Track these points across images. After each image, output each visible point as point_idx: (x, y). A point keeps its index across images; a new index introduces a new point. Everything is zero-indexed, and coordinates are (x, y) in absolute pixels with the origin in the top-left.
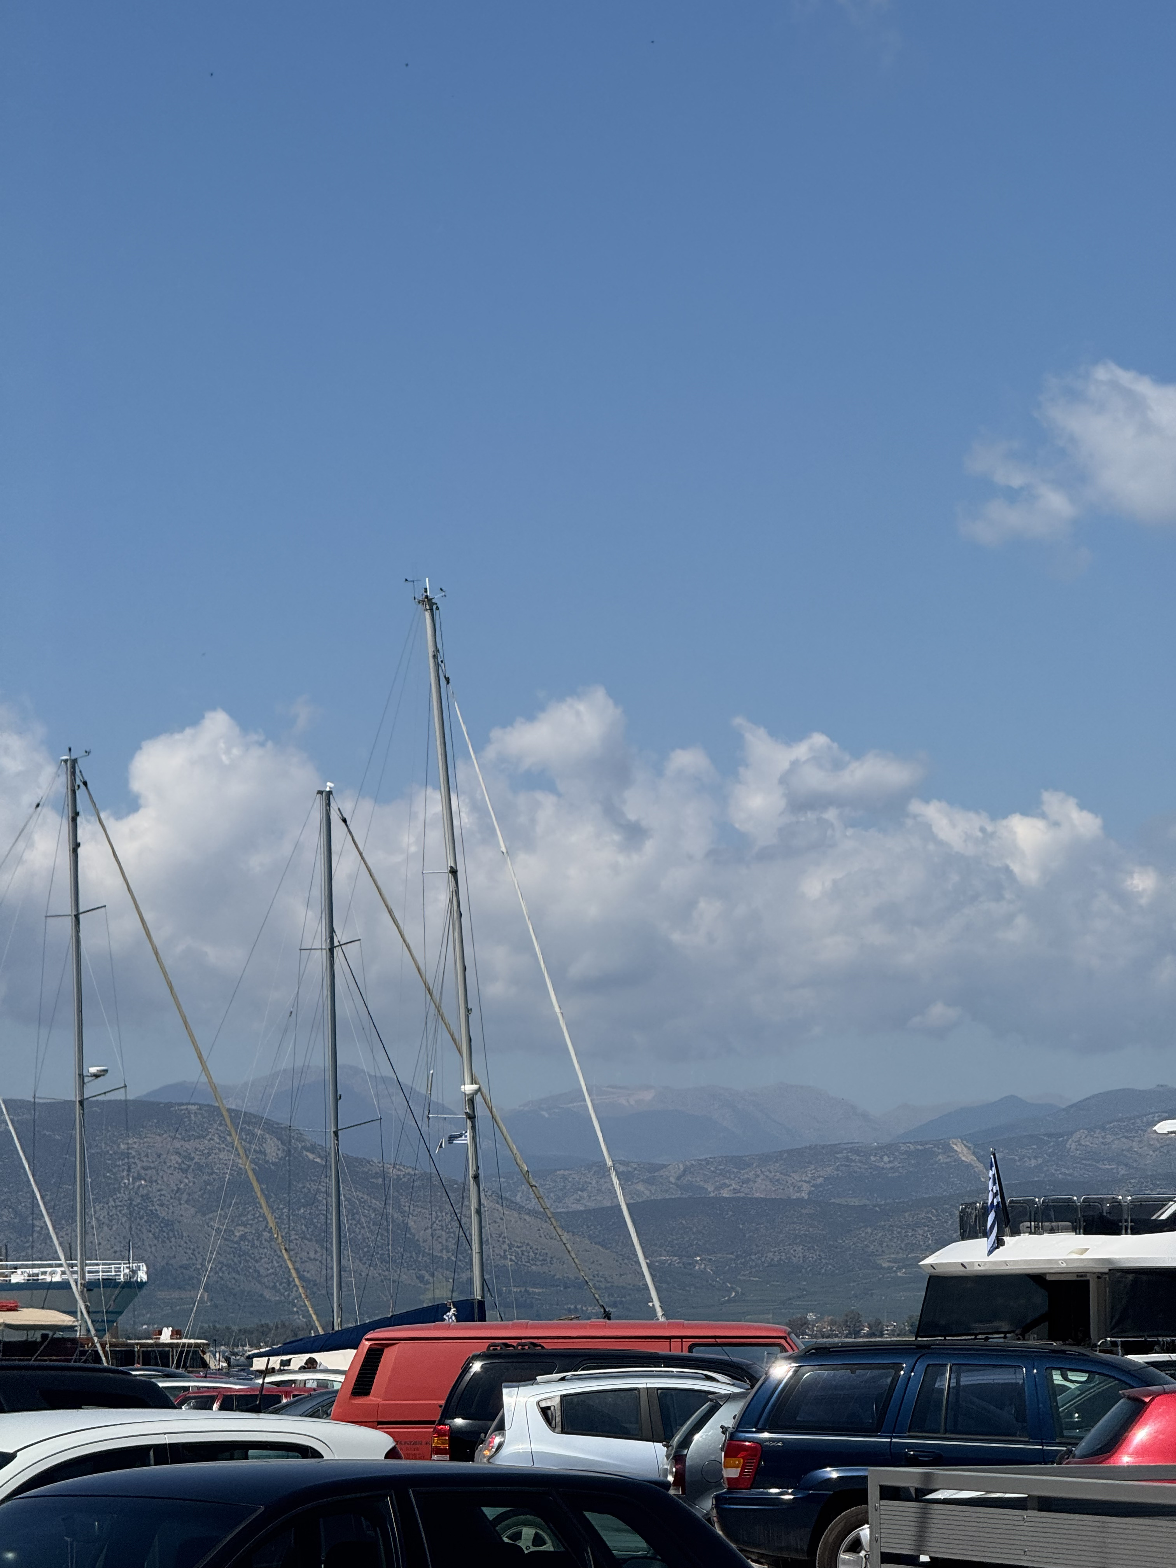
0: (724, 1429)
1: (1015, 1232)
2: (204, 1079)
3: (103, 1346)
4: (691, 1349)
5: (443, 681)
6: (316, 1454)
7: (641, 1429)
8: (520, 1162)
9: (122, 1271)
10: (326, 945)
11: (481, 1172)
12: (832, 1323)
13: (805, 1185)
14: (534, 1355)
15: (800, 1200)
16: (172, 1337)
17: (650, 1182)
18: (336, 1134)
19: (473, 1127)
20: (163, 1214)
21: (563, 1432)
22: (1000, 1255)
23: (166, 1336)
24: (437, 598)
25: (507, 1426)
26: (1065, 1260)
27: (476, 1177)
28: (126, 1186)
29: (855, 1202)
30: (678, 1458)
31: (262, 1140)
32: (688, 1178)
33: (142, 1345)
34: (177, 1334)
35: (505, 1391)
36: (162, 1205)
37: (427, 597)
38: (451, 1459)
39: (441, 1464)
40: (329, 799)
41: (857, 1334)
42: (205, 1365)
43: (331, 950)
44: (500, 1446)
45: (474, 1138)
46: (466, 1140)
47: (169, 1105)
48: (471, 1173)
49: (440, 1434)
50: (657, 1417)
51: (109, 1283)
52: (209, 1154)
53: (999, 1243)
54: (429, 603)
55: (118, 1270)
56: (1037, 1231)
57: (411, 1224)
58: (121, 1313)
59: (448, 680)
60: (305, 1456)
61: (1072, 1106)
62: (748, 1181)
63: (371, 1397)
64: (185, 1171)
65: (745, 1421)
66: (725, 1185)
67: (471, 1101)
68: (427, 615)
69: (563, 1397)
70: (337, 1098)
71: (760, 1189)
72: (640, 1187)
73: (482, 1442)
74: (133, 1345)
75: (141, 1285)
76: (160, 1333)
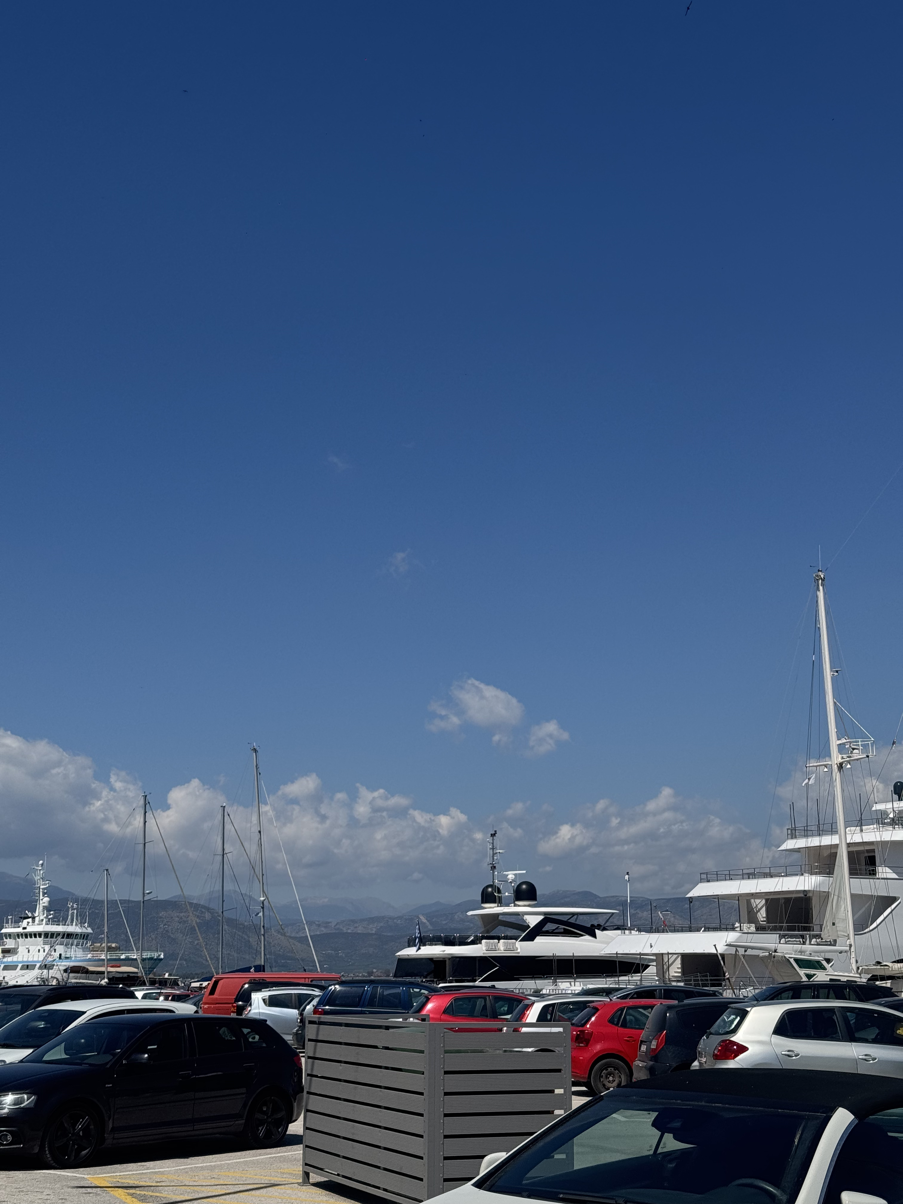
0: (313, 1006)
1: (424, 945)
2: (182, 894)
3: (147, 979)
4: (311, 981)
5: (258, 774)
6: (173, 1012)
7: (292, 1005)
8: (279, 921)
9: (155, 955)
10: (222, 853)
11: (265, 925)
12: (381, 972)
13: (374, 929)
14: (263, 983)
15: (372, 934)
16: (168, 976)
17: (326, 927)
18: (222, 912)
19: (263, 911)
20: (172, 936)
21: (269, 1006)
22: (420, 952)
23: (167, 976)
24: (258, 749)
25: (252, 1004)
26: (438, 954)
27: (264, 927)
28: (161, 927)
29: (389, 934)
30: (301, 1014)
31: (205, 913)
32: (338, 926)
33: (159, 979)
34: (170, 975)
35: (252, 994)
36: (172, 933)
37: (254, 748)
38: (237, 1015)
39: (233, 1015)
40: (224, 808)
41: (388, 976)
42: (178, 985)
43: (223, 855)
44: (250, 1010)
45: (263, 914)
46: (261, 914)
47: (176, 902)
48: (262, 925)
49: (234, 1007)
50: (297, 1002)
51: (151, 959)
52: (188, 917)
53: (419, 949)
54: (255, 750)
55: (154, 955)
56: (431, 945)
57: (251, 940)
58: (155, 968)
59: (260, 774)
60: (170, 1012)
61: (457, 905)
62: (356, 927)
63: (214, 996)
64: (180, 923)
65: (319, 1003)
66: (349, 929)
67: (263, 903)
68: (254, 754)
69: (269, 996)
70: (223, 901)
71: (360, 930)
72: (323, 929)
73: (245, 1009)
74: (156, 978)
75: (162, 959)
76: (165, 974)
